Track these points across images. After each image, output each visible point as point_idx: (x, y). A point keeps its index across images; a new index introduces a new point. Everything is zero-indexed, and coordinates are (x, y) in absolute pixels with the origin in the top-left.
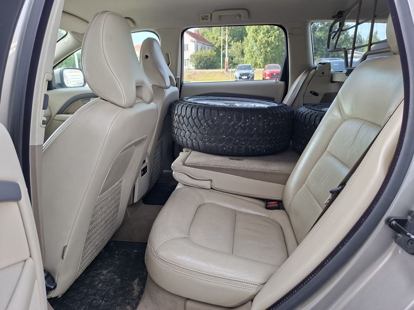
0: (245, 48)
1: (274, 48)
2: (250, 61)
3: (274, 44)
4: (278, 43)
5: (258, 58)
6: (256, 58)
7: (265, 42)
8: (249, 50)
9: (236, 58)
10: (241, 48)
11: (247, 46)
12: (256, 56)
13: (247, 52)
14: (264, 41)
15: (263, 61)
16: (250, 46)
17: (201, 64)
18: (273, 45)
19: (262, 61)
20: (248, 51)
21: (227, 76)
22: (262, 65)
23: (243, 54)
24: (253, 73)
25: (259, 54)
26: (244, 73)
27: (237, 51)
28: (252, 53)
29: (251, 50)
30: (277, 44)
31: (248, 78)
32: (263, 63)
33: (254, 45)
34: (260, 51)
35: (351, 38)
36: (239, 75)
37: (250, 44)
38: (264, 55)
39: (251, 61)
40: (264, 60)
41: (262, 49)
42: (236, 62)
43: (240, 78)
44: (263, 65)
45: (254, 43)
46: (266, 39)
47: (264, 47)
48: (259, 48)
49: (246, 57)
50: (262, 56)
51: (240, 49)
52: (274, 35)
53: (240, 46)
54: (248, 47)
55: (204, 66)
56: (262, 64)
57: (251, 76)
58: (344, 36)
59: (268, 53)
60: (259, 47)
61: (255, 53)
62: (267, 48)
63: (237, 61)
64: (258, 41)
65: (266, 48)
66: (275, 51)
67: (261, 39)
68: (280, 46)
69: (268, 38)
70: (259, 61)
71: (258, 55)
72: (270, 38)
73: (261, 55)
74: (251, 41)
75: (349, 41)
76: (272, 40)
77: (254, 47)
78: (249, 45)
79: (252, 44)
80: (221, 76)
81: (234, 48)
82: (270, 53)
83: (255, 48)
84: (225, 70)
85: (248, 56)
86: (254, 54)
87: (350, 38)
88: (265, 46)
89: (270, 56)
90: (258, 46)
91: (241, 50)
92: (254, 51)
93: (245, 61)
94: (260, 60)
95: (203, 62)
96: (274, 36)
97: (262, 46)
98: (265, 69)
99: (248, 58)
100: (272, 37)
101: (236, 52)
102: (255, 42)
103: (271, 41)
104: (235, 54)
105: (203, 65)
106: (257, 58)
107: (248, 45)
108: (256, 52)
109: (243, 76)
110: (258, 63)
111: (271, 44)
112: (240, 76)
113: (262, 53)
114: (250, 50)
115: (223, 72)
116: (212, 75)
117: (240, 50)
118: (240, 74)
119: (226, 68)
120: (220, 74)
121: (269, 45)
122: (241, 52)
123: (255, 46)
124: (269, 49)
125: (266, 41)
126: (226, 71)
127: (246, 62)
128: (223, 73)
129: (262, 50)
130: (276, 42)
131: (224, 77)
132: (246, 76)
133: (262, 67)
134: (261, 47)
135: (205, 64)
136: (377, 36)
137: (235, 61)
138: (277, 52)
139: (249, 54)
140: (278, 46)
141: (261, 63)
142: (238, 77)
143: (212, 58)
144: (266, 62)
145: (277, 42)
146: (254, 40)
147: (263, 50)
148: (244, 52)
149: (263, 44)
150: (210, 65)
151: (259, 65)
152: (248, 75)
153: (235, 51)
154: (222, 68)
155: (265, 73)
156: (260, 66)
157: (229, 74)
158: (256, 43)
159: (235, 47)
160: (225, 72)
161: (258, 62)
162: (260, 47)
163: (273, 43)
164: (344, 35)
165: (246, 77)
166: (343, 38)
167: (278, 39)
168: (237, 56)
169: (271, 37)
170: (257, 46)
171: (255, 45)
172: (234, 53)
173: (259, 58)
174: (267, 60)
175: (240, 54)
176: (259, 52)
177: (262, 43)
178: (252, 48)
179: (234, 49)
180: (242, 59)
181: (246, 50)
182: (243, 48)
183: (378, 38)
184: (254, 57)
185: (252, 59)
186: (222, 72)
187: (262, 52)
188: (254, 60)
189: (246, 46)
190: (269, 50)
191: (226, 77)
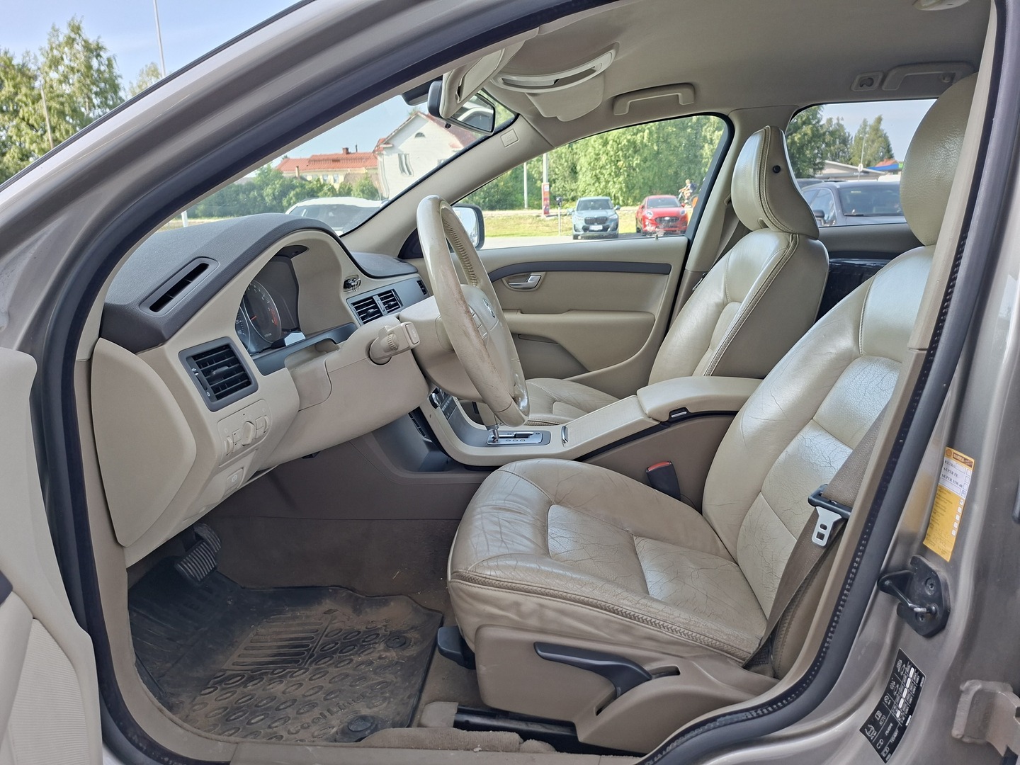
0: (578, 159)
1: (648, 159)
2: (592, 190)
3: (648, 149)
4: (658, 145)
5: (611, 183)
6: (607, 182)
7: (627, 143)
8: (589, 164)
9: (557, 184)
10: (570, 159)
11: (585, 155)
12: (606, 176)
13: (584, 169)
14: (625, 142)
15: (624, 190)
16: (592, 154)
17: (477, 198)
18: (646, 153)
19: (621, 189)
20: (586, 165)
21: (548, 226)
22: (621, 198)
23: (574, 171)
24: (616, 217)
25: (613, 174)
26: (596, 217)
27: (560, 168)
28: (598, 171)
29: (594, 164)
30: (656, 148)
31: (605, 229)
32: (625, 193)
33: (601, 152)
34: (615, 165)
35: (827, 133)
36: (583, 222)
37: (590, 149)
38: (626, 174)
39: (596, 190)
40: (627, 187)
41: (620, 161)
42: (560, 192)
43: (585, 229)
44: (624, 197)
45: (601, 147)
46: (629, 137)
47: (625, 156)
48: (613, 159)
49: (584, 179)
50: (621, 178)
51: (566, 161)
52: (648, 129)
53: (566, 154)
54: (588, 157)
55: (484, 202)
56: (621, 195)
57: (612, 225)
58: (812, 129)
59: (634, 170)
60: (613, 157)
61: (604, 171)
62: (633, 157)
63: (561, 190)
64: (611, 142)
65: (630, 158)
66: (650, 166)
67: (618, 138)
68: (661, 153)
69: (636, 134)
70: (613, 190)
71: (610, 174)
72: (639, 135)
73: (617, 175)
74: (595, 141)
75: (824, 140)
76: (645, 141)
77: (600, 156)
78: (590, 153)
79: (597, 149)
80: (534, 225)
81: (552, 161)
82: (639, 169)
83: (604, 158)
84: (541, 211)
85: (587, 178)
86: (602, 174)
87: (824, 134)
88: (628, 154)
89: (640, 177)
90: (612, 153)
91: (570, 164)
92: (601, 165)
93: (581, 189)
94: (617, 186)
95: (482, 193)
96: (647, 131)
97: (621, 155)
98: (643, 207)
99: (588, 183)
100: (644, 132)
101: (557, 170)
102: (603, 146)
103: (642, 142)
104: (556, 174)
105: (481, 201)
106: (609, 182)
107: (586, 152)
108: (607, 167)
109: (593, 224)
110: (613, 195)
111: (641, 150)
112: (585, 224)
113: (621, 171)
114: (592, 164)
115: (538, 216)
116: (512, 222)
117: (566, 164)
118: (586, 221)
119: (544, 207)
120: (530, 220)
121: (635, 152)
122: (570, 170)
123: (605, 155)
124: (636, 161)
125: (628, 141)
126: (545, 213)
127: (584, 192)
128: (538, 218)
129: (620, 164)
130: (652, 145)
131: (541, 227)
132: (598, 224)
133: (621, 202)
134: (618, 156)
135: (485, 198)
136: (882, 127)
137: (557, 189)
138: (655, 168)
139: (589, 174)
140: (658, 153)
141: (619, 195)
142: (581, 227)
143: (502, 184)
144: (630, 190)
145: (655, 144)
146: (601, 141)
147: (622, 162)
148: (578, 168)
149: (622, 150)
150: (498, 201)
151: (615, 199)
152: (604, 223)
153: (554, 165)
154: (526, 206)
155: (644, 218)
156: (617, 201)
157: (552, 220)
158: (605, 148)
159: (555, 158)
160: (543, 216)
161: (611, 191)
162: (615, 158)
163: (646, 146)
164: (811, 126)
165: (600, 227)
166: (809, 132)
167: (659, 137)
168: (560, 178)
169: (642, 134)
170: (607, 154)
171: (603, 153)
172: (553, 171)
173: (614, 182)
174: (633, 188)
175: (567, 174)
176: (614, 167)
177: (620, 146)
178: (596, 159)
179: (554, 162)
180: (573, 186)
181: (583, 163)
182: (575, 160)
183: (885, 132)
184: (602, 179)
185: (597, 184)
186: (534, 215)
187: (621, 169)
188: (601, 186)
189: (583, 154)
190: (636, 164)
191: (547, 228)
